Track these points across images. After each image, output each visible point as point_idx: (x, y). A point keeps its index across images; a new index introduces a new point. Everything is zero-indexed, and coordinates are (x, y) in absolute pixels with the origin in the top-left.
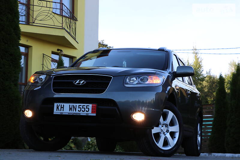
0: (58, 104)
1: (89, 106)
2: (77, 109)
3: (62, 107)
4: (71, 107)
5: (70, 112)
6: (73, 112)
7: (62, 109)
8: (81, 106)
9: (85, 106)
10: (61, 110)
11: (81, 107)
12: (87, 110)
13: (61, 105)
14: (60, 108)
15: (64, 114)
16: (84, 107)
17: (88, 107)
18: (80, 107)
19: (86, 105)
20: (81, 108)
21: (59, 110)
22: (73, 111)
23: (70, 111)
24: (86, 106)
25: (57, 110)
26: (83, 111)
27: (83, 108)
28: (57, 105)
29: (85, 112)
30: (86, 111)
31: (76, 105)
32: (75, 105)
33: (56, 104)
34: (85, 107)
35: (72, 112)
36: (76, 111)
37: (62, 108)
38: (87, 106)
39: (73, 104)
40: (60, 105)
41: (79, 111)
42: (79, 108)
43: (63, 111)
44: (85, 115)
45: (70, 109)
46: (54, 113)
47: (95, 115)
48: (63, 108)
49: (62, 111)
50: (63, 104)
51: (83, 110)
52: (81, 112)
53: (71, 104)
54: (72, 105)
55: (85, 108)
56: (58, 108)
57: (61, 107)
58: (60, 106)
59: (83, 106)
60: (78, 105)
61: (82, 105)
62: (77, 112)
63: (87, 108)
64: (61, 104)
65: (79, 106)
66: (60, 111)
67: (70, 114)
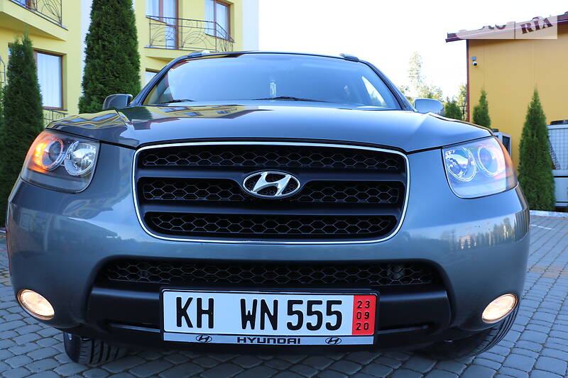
0: (185, 296)
1: (339, 303)
2: (283, 318)
3: (205, 307)
4: (249, 308)
5: (248, 331)
6: (261, 331)
7: (205, 318)
8: (300, 302)
9: (320, 303)
10: (199, 325)
11: (303, 308)
12: (333, 320)
13: (199, 301)
14: (192, 312)
15: (215, 340)
16: (315, 307)
17: (334, 307)
18: (295, 307)
19: (325, 298)
20: (300, 314)
21: (190, 325)
22: (262, 327)
23: (244, 327)
24: (325, 304)
25: (179, 324)
26: (309, 326)
27: (310, 313)
28: (179, 300)
29: (323, 331)
30: (329, 326)
31: (276, 303)
32: (269, 299)
33: (170, 299)
34: (322, 309)
35: (257, 331)
36: (275, 327)
37: (205, 312)
38: (330, 303)
39: (259, 297)
40: (190, 300)
41: (290, 326)
42: (290, 312)
43: (211, 325)
44: (322, 342)
45: (247, 318)
46: (167, 338)
47: (369, 341)
48: (210, 312)
49: (205, 329)
50: (205, 297)
51: (313, 320)
52: (304, 331)
53: (249, 298)
54: (255, 302)
55: (319, 314)
56: (181, 312)
57: (200, 312)
58: (194, 304)
59: (310, 303)
60: (283, 299)
61: (306, 298)
62: (282, 330)
63: (329, 313)
64: (195, 296)
65: (291, 303)
66: (195, 330)
67: (248, 342)
